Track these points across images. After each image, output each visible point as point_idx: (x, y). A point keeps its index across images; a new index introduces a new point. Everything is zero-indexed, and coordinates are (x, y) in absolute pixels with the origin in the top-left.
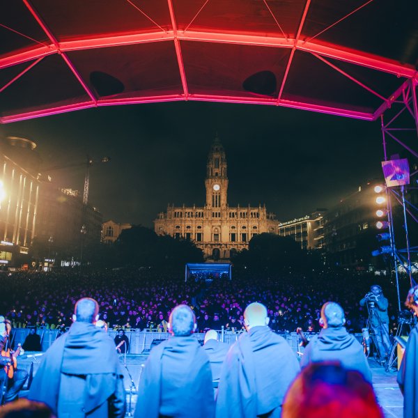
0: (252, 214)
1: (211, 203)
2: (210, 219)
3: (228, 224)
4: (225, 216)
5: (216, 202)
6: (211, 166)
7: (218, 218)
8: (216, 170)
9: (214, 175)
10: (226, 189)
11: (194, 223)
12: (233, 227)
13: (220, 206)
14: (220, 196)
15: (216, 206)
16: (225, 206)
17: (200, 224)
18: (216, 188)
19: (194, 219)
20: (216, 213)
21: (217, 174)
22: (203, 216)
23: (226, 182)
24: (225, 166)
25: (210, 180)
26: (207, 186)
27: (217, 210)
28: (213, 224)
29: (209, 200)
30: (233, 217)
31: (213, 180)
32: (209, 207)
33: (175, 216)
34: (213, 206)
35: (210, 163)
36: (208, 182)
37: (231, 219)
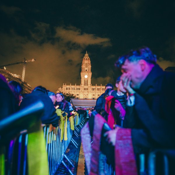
0: (102, 89)
1: (84, 84)
2: (83, 91)
3: (91, 93)
4: (90, 90)
5: (86, 83)
6: (84, 66)
7: (87, 91)
8: (86, 69)
9: (85, 70)
10: (90, 77)
11: (75, 93)
12: (94, 95)
13: (87, 85)
14: (87, 81)
15: (86, 85)
16: (90, 85)
17: (78, 94)
18: (86, 77)
19: (75, 91)
20: (86, 88)
21: (86, 70)
22: (79, 90)
23: (91, 74)
24: (90, 67)
25: (83, 73)
26: (82, 75)
27: (86, 87)
28: (84, 93)
29: (83, 82)
30: (94, 90)
31: (85, 73)
32: (83, 85)
33: (67, 89)
34: (84, 85)
35: (83, 65)
36: (82, 74)
37: (93, 91)
